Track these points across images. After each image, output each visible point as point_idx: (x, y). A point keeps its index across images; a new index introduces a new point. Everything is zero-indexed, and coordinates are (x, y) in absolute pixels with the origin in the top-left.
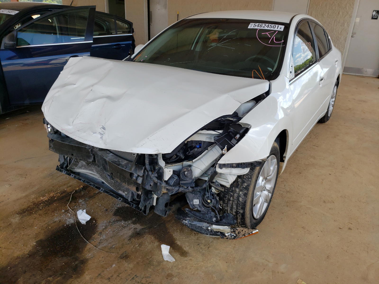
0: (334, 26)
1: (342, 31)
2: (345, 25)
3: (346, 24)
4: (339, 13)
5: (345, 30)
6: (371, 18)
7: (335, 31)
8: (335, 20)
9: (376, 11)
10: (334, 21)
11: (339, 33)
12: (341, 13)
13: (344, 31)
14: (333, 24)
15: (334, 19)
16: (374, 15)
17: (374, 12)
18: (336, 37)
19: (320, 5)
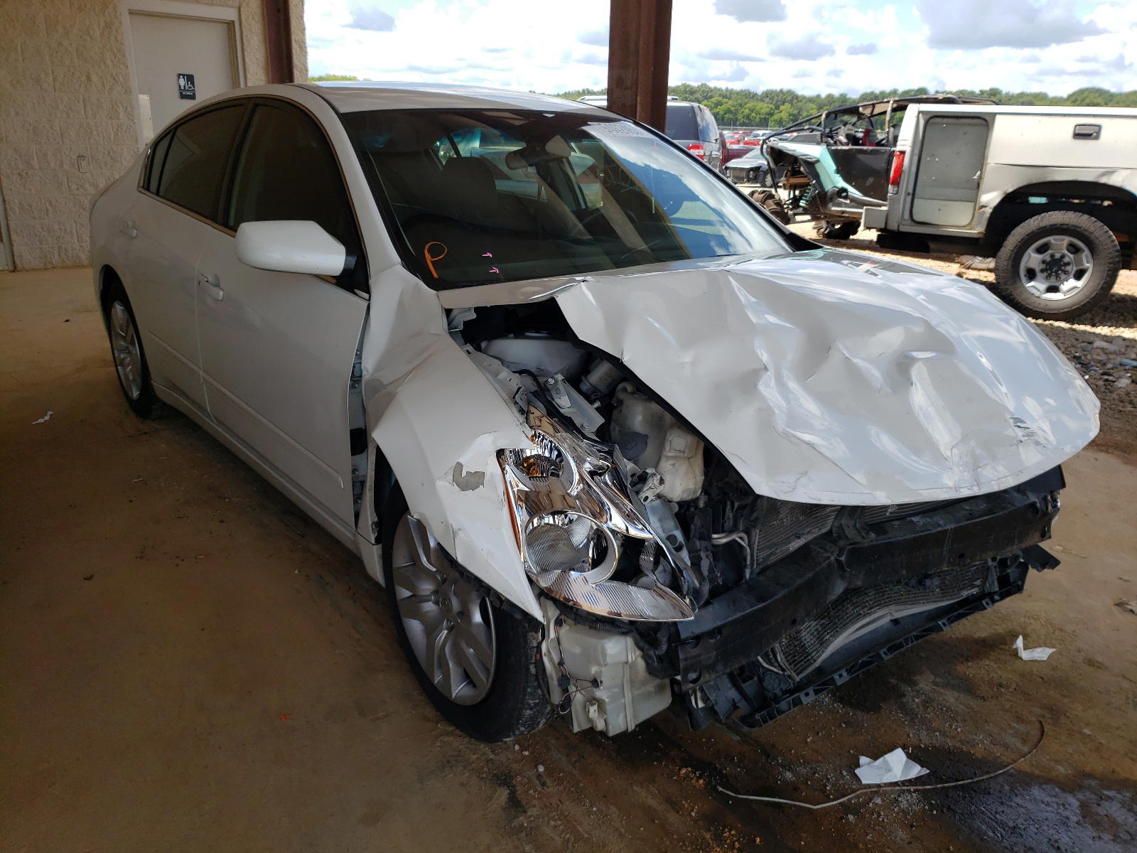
0: (86, 118)
1: (119, 134)
2: (122, 117)
3: (121, 110)
4: (88, 78)
5: (124, 129)
6: (177, 95)
7: (95, 132)
8: (84, 100)
9: (184, 75)
10: (82, 103)
11: (110, 139)
12: (94, 78)
13: (123, 133)
14: (83, 111)
15: (81, 97)
16: (182, 88)
17: (179, 78)
18: (106, 152)
19: (19, 49)
